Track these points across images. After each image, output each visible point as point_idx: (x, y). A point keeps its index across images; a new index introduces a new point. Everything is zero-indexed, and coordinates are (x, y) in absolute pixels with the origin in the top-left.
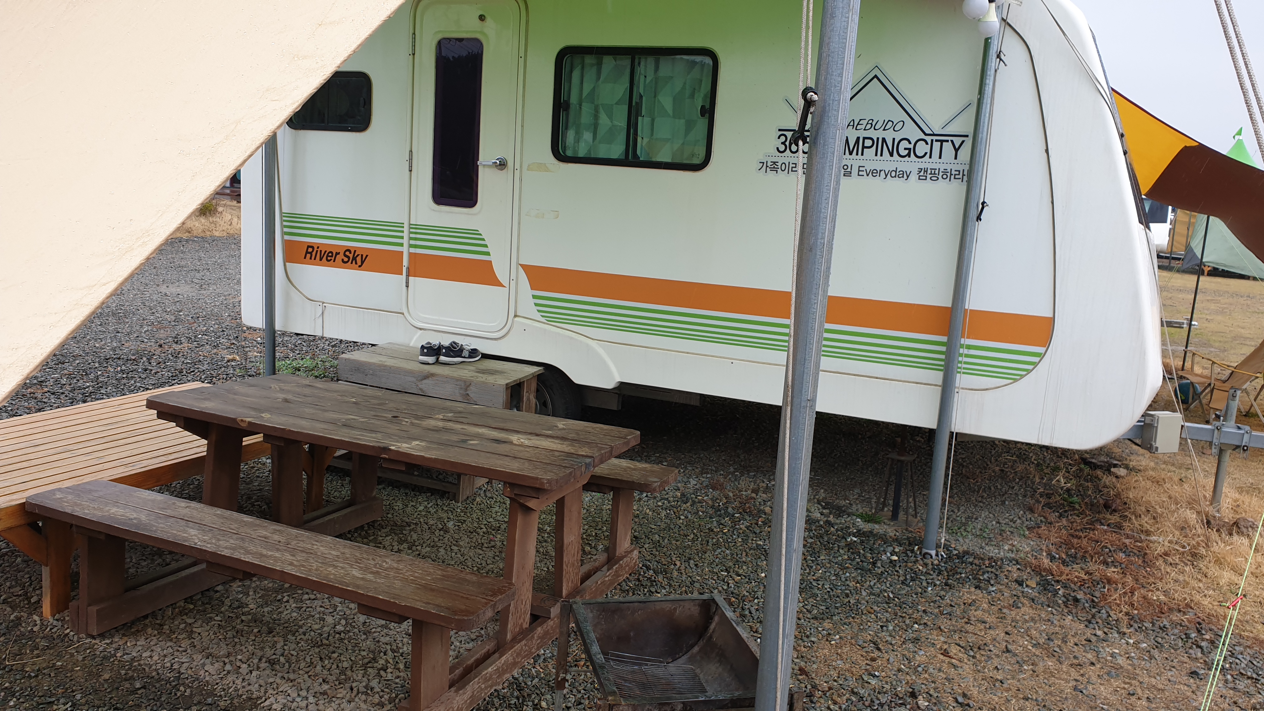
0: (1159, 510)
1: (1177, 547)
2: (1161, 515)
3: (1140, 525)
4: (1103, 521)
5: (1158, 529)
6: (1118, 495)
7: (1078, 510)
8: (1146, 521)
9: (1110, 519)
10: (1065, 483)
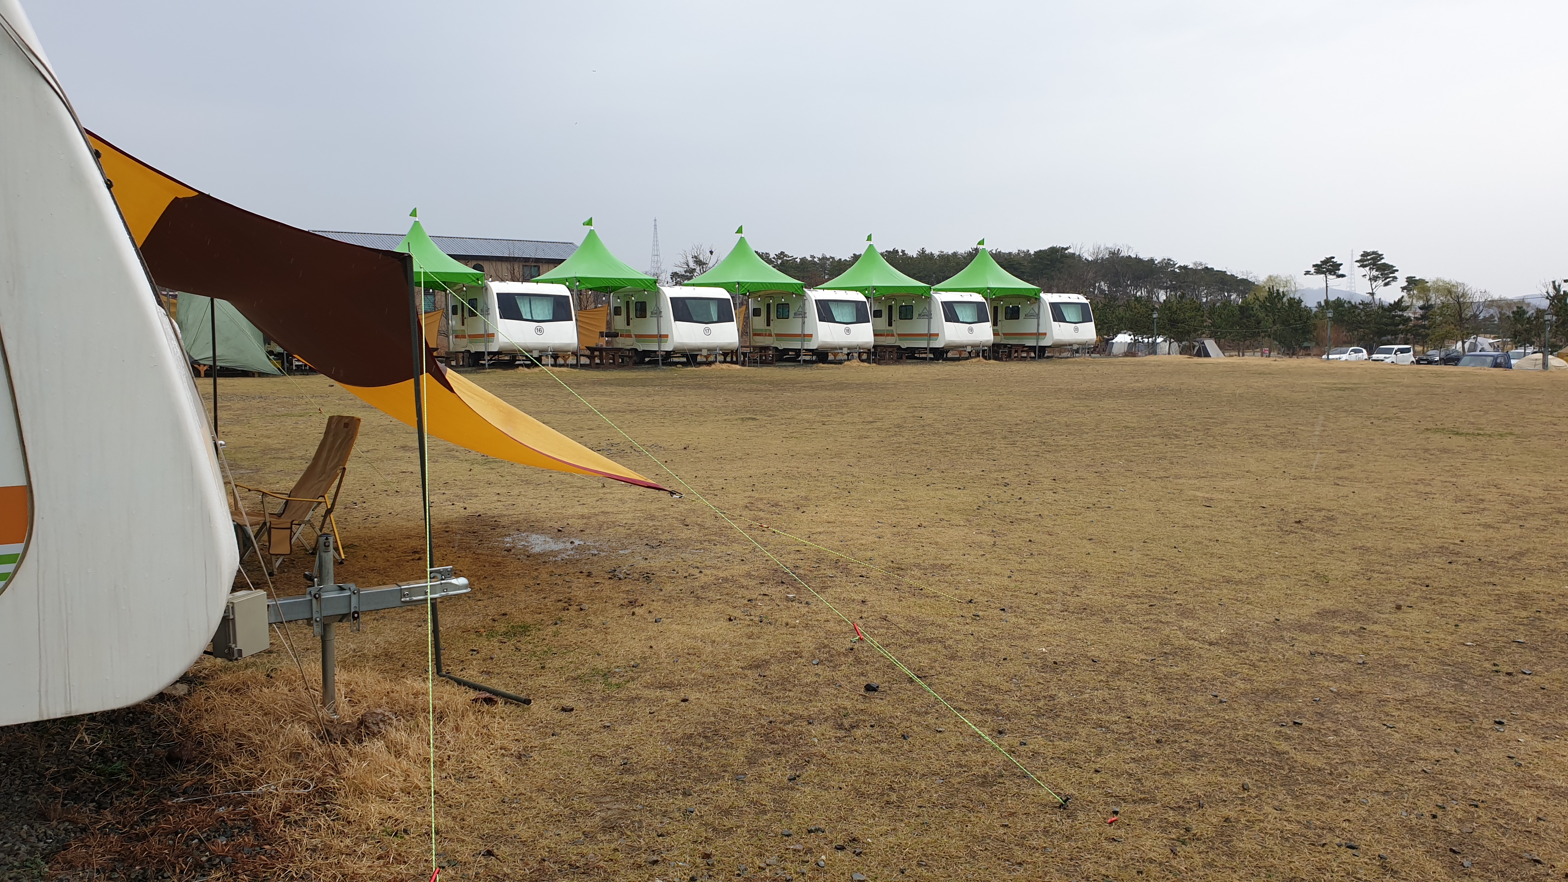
0: (257, 739)
1: (296, 791)
2: (262, 746)
3: (233, 774)
4: (174, 788)
5: (263, 771)
6: (186, 732)
7: (126, 782)
8: (241, 764)
9: (183, 782)
10: (93, 741)
